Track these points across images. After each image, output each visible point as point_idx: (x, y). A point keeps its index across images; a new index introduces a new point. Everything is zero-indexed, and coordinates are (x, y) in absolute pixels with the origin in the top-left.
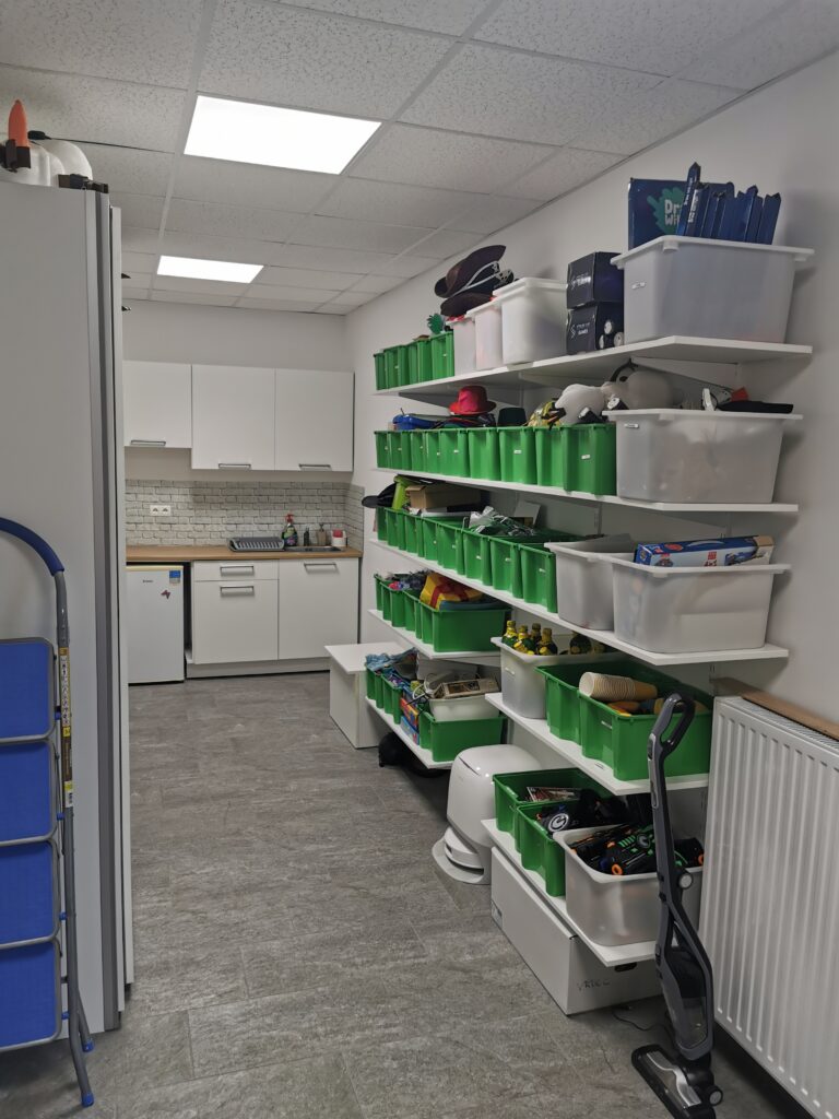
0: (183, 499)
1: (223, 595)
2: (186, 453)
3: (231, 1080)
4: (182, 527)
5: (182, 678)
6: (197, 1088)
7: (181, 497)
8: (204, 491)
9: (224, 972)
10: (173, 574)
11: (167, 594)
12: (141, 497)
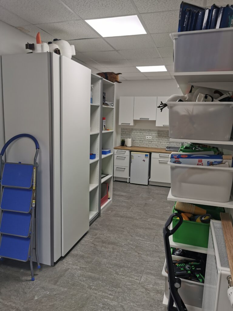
0: (155, 135)
1: (160, 163)
2: (154, 122)
3: (62, 289)
4: (154, 143)
5: (147, 184)
6: (54, 288)
7: (155, 134)
8: (161, 133)
9: (86, 262)
10: (146, 155)
11: (144, 161)
12: (144, 134)
